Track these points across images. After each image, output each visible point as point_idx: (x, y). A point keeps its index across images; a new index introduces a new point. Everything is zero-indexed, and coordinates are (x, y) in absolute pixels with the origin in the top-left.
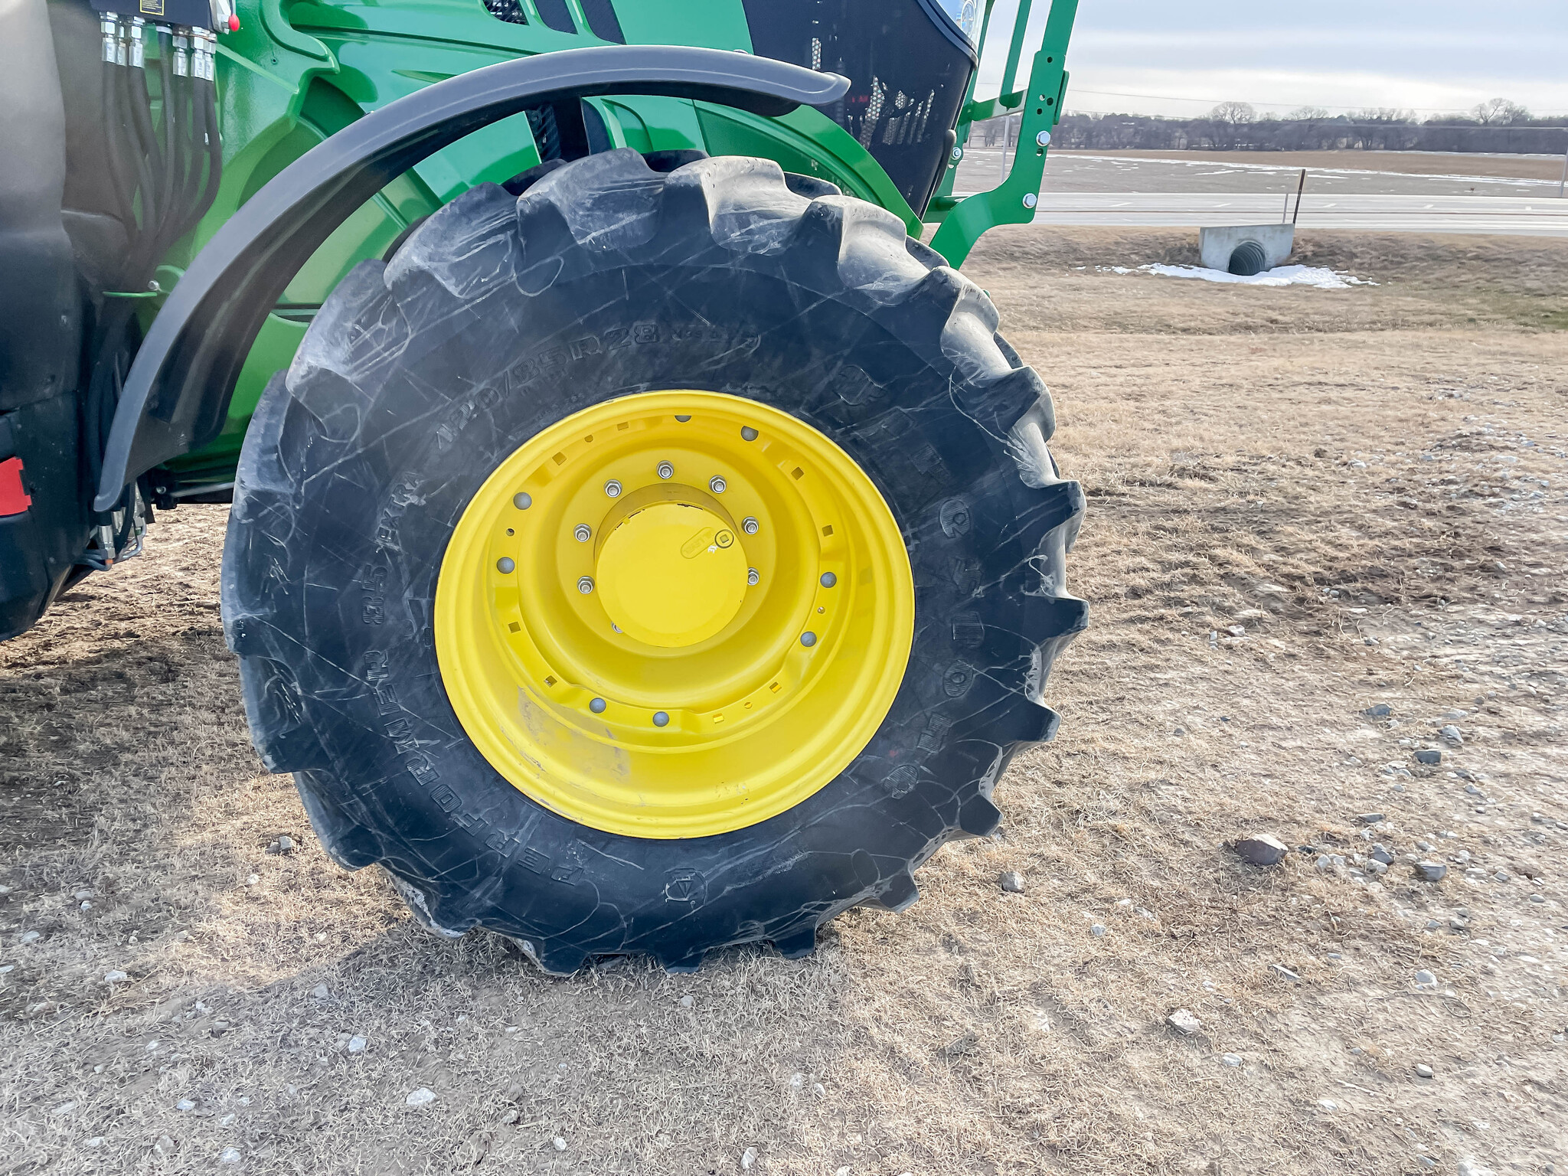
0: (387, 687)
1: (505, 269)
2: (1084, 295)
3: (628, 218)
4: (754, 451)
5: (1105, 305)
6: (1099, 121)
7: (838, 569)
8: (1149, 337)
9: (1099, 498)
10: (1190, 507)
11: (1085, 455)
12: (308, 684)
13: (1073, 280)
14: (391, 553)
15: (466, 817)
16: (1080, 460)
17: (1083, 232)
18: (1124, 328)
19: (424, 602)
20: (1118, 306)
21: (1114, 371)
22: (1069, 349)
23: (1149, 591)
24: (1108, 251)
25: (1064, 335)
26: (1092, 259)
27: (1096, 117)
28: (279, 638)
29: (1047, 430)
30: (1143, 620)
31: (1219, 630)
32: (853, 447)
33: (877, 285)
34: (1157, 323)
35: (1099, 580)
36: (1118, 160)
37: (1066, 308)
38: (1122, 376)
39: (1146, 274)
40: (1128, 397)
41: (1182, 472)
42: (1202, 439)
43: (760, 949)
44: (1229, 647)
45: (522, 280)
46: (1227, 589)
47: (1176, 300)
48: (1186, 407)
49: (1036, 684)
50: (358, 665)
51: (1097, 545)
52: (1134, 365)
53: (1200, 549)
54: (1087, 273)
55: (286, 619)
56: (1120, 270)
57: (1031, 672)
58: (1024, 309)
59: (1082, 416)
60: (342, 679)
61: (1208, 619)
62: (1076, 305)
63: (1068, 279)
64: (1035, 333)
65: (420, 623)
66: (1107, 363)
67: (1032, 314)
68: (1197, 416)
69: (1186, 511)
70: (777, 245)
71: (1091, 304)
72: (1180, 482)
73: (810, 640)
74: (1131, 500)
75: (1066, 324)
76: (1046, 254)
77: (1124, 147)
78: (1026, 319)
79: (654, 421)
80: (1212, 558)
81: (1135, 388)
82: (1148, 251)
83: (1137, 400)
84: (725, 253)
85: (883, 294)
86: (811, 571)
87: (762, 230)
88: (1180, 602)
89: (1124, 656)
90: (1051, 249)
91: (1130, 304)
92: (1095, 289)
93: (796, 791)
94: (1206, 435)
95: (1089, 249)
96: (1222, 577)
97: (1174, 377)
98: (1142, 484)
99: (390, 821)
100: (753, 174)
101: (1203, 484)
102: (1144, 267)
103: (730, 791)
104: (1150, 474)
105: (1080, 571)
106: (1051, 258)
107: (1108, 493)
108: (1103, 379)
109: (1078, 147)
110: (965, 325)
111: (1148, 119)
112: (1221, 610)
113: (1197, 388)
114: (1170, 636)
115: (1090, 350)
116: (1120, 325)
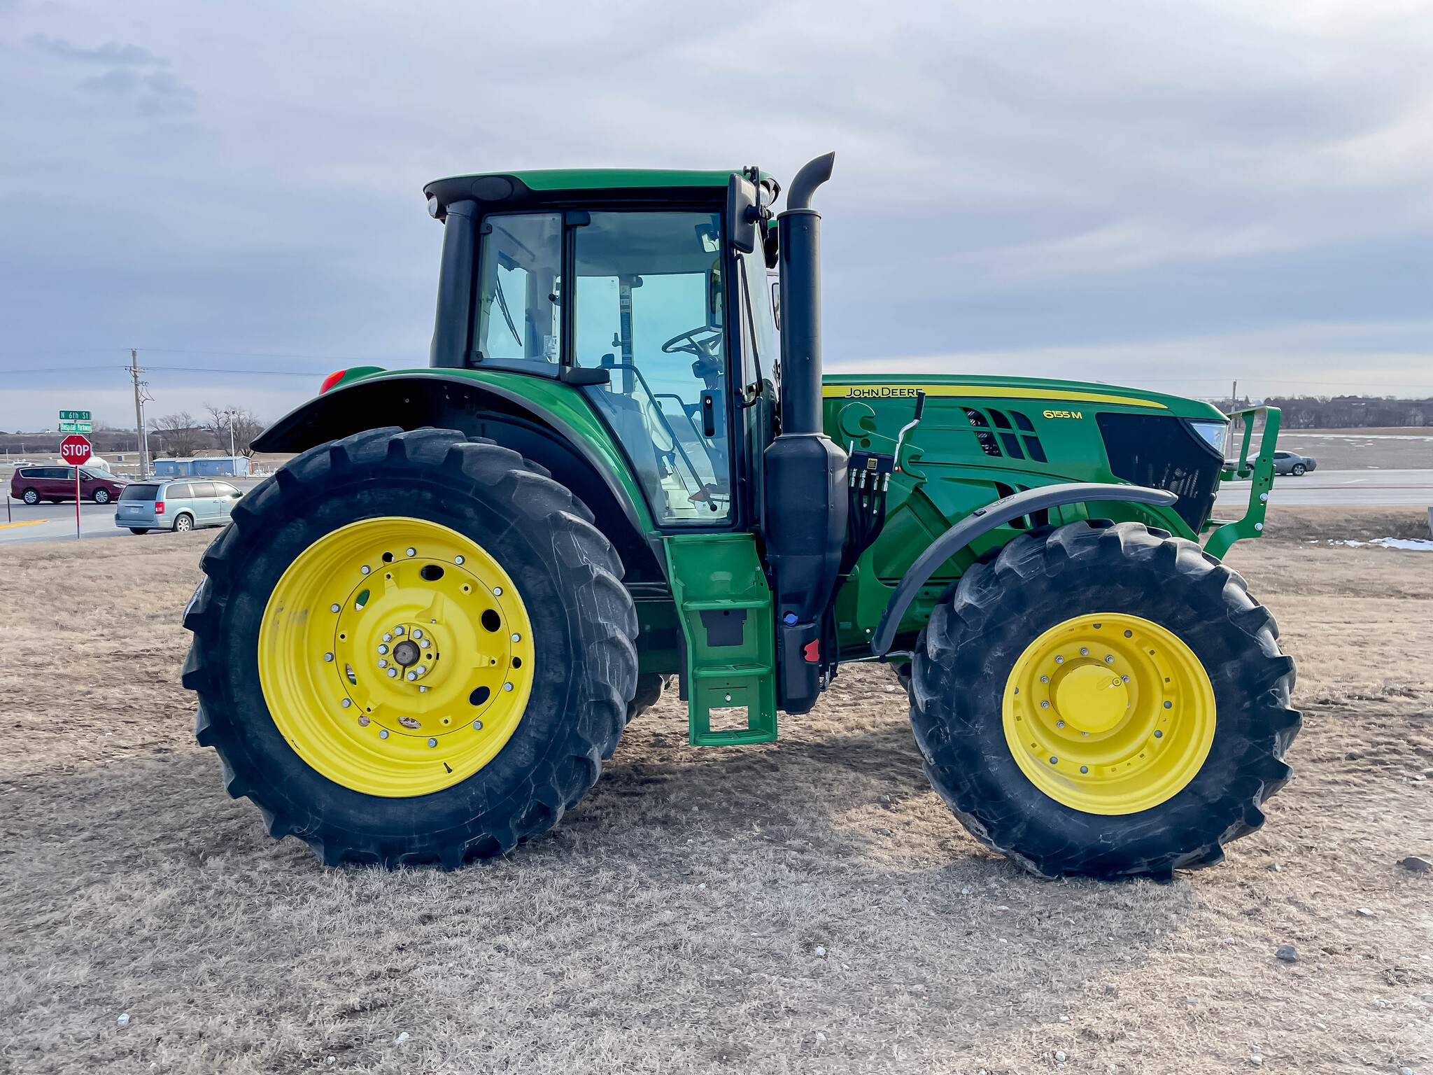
0: (983, 732)
1: (1041, 568)
2: (1318, 565)
3: (1089, 549)
4: (1130, 643)
5: (1337, 574)
6: (1327, 402)
7: (1173, 700)
8: (1379, 601)
9: (1328, 706)
10: (1396, 713)
11: (1317, 681)
12: (952, 728)
13: (1308, 552)
14: (989, 674)
15: (1012, 794)
16: (1314, 683)
17: (1314, 511)
18: (1357, 593)
19: (999, 697)
20: (1350, 574)
21: (1344, 625)
22: (1303, 609)
23: (1361, 757)
24: (1339, 528)
25: (1299, 598)
26: (1324, 534)
27: (1324, 399)
28: (943, 709)
29: (1275, 635)
30: (1355, 771)
31: (1408, 777)
32: (1184, 638)
33: (1192, 572)
34: (1388, 589)
35: (1326, 749)
36: (1352, 437)
37: (1301, 576)
38: (1349, 629)
39: (1378, 547)
40: (1354, 644)
41: (1392, 692)
42: (1411, 673)
43: (1144, 875)
44: (1414, 786)
45: (1048, 572)
46: (1416, 757)
47: (1406, 570)
48: (1401, 652)
49: (1279, 751)
50: (973, 721)
51: (1325, 732)
52: (1361, 622)
53: (1400, 736)
54: (1320, 546)
55: (946, 701)
56: (1352, 543)
57: (1275, 745)
58: (1262, 576)
59: (1314, 656)
60: (965, 727)
61: (1401, 771)
62: (1310, 574)
63: (1302, 551)
64: (1273, 596)
65: (997, 706)
66: (1338, 620)
67: (1270, 581)
68: (1410, 658)
69: (1392, 715)
70: (1149, 557)
71: (1325, 573)
72: (1390, 698)
73: (1159, 734)
74: (1352, 708)
75: (1302, 589)
76: (1280, 530)
77: (1357, 426)
78: (1265, 585)
79: (1084, 627)
80: (1409, 742)
81: (1360, 638)
82: (1378, 528)
83: (1360, 646)
84: (1127, 560)
85: (1195, 576)
86: (1159, 700)
87: (1142, 552)
88: (1383, 763)
89: (1343, 787)
90: (1284, 526)
91: (1362, 574)
92: (1328, 560)
93: (1161, 797)
94: (1414, 670)
95: (1320, 525)
96: (1413, 751)
97: (1394, 631)
98: (1360, 698)
99: (980, 792)
100: (1136, 529)
101: (1407, 699)
102: (1376, 540)
103: (1127, 797)
104: (1367, 692)
105: (1313, 745)
106: (1285, 533)
107: (1333, 703)
108: (1334, 631)
109: (1307, 427)
110: (1232, 588)
111: (1379, 399)
112: (1410, 767)
113: (1414, 639)
114: (1375, 779)
115: (1324, 610)
116: (1353, 590)
